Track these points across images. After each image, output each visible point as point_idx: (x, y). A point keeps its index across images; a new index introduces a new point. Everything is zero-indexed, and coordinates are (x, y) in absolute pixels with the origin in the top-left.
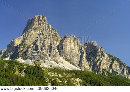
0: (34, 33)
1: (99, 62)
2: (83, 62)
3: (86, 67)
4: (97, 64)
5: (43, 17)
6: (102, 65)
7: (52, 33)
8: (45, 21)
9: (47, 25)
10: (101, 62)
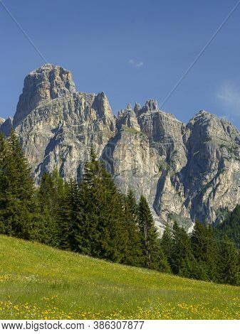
0: (41, 127)
1: (210, 190)
2: (164, 198)
3: (173, 209)
4: (205, 198)
5: (62, 72)
6: (216, 197)
7: (86, 119)
8: (68, 85)
9: (74, 97)
10: (214, 191)
